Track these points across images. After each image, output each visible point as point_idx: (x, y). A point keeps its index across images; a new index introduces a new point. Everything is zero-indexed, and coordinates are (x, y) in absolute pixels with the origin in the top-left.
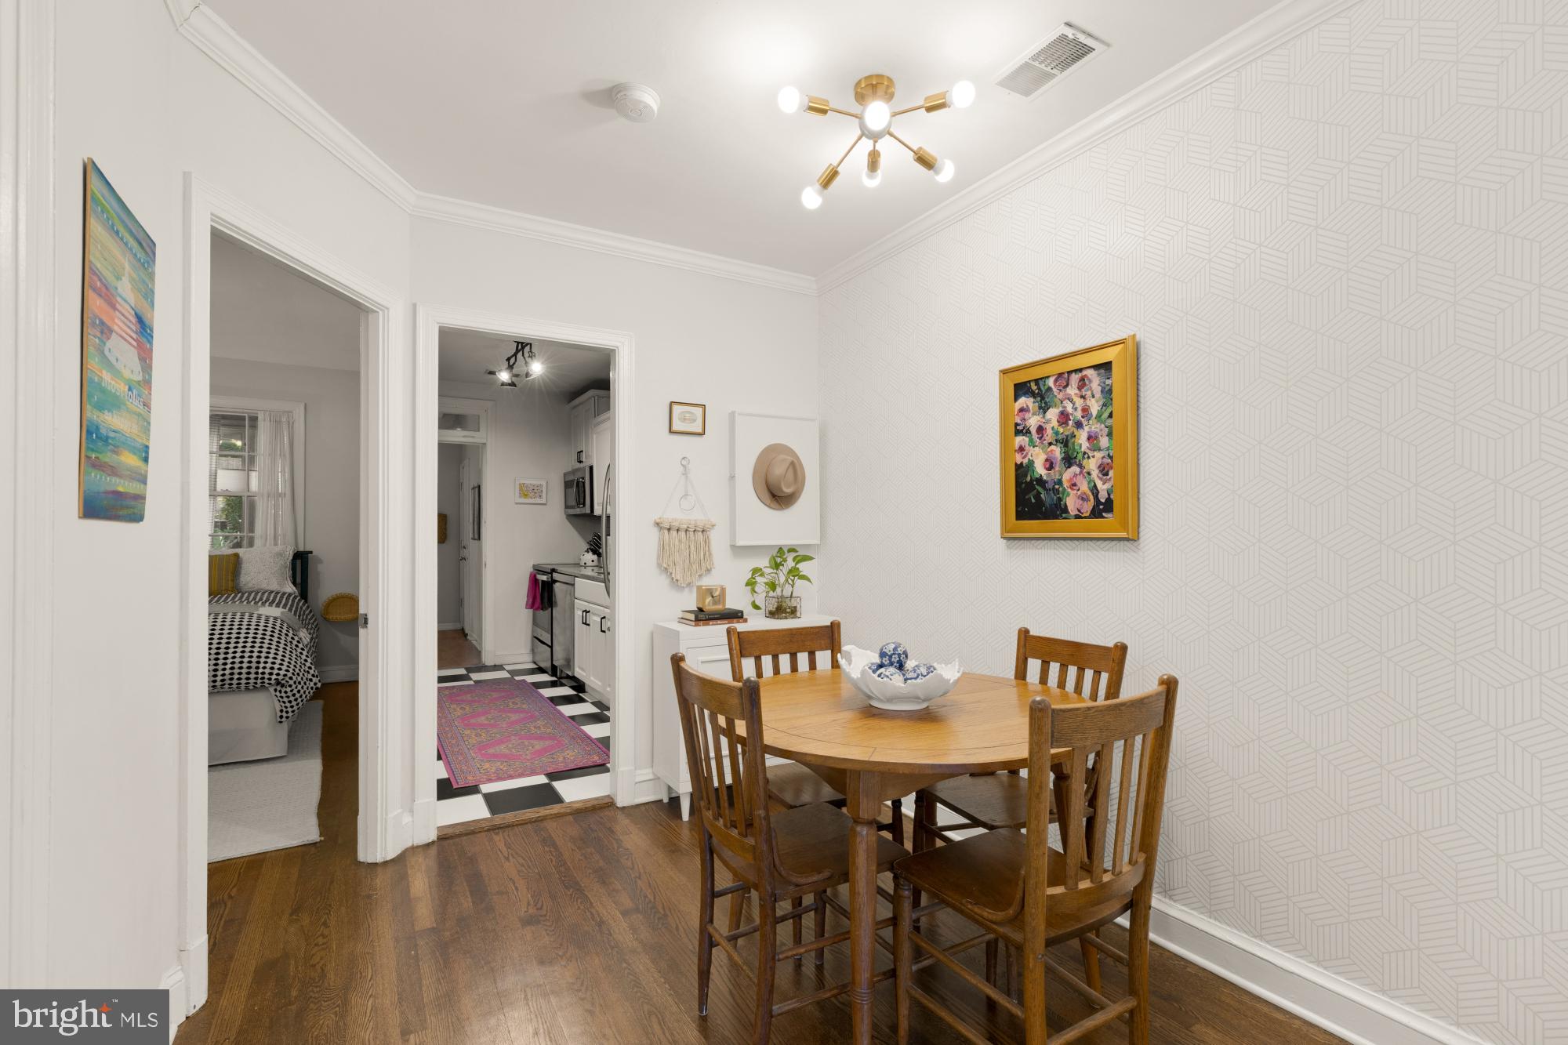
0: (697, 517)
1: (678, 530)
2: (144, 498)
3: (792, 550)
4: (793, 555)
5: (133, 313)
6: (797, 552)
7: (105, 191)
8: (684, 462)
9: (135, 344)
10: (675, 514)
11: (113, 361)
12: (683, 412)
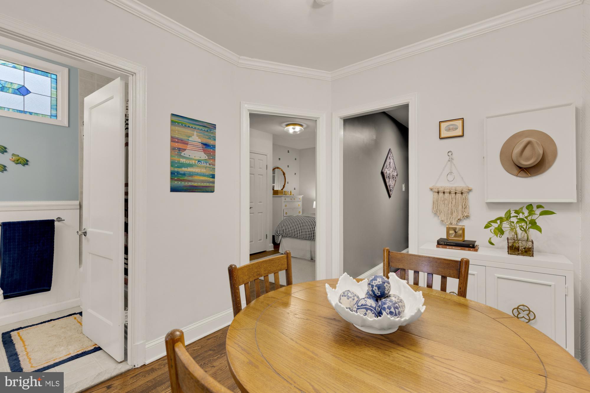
0: (459, 185)
1: (444, 193)
2: (214, 187)
3: (539, 206)
4: (541, 210)
5: (201, 143)
6: (543, 208)
7: (180, 119)
8: (450, 154)
9: (202, 151)
10: (443, 184)
11: (188, 156)
12: (447, 126)
